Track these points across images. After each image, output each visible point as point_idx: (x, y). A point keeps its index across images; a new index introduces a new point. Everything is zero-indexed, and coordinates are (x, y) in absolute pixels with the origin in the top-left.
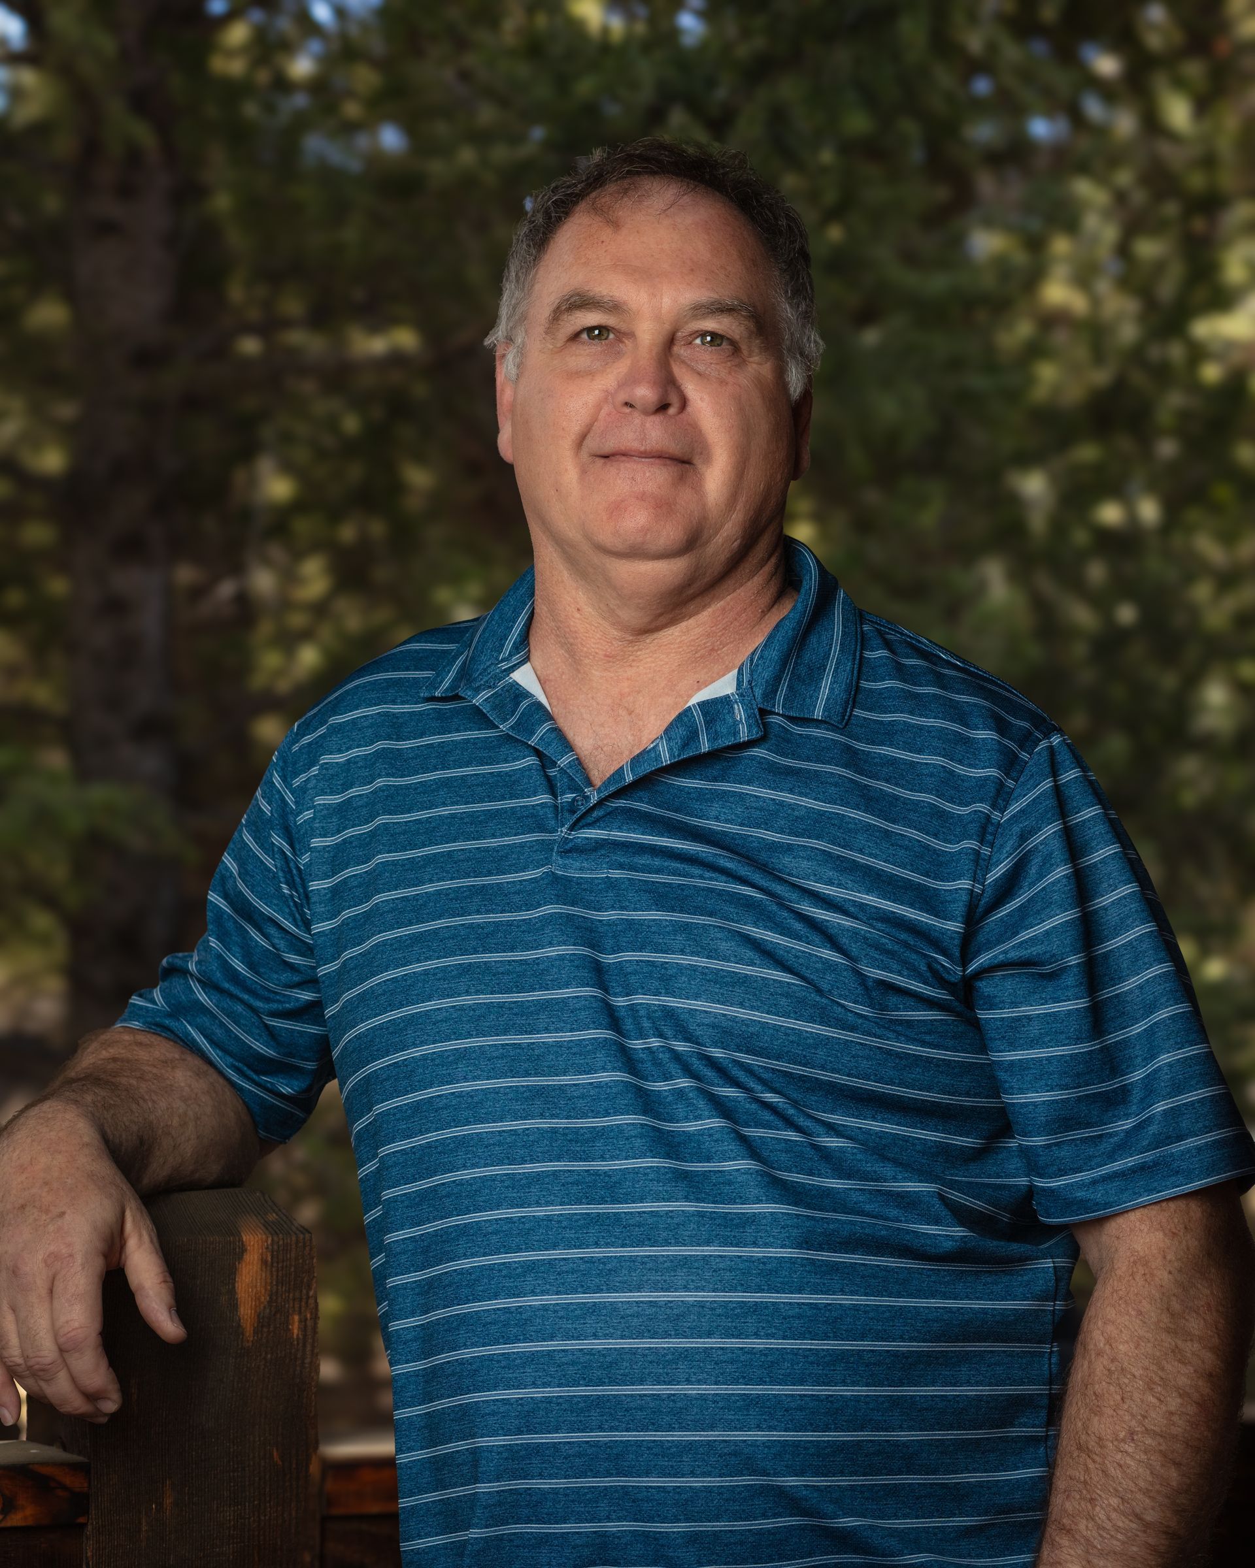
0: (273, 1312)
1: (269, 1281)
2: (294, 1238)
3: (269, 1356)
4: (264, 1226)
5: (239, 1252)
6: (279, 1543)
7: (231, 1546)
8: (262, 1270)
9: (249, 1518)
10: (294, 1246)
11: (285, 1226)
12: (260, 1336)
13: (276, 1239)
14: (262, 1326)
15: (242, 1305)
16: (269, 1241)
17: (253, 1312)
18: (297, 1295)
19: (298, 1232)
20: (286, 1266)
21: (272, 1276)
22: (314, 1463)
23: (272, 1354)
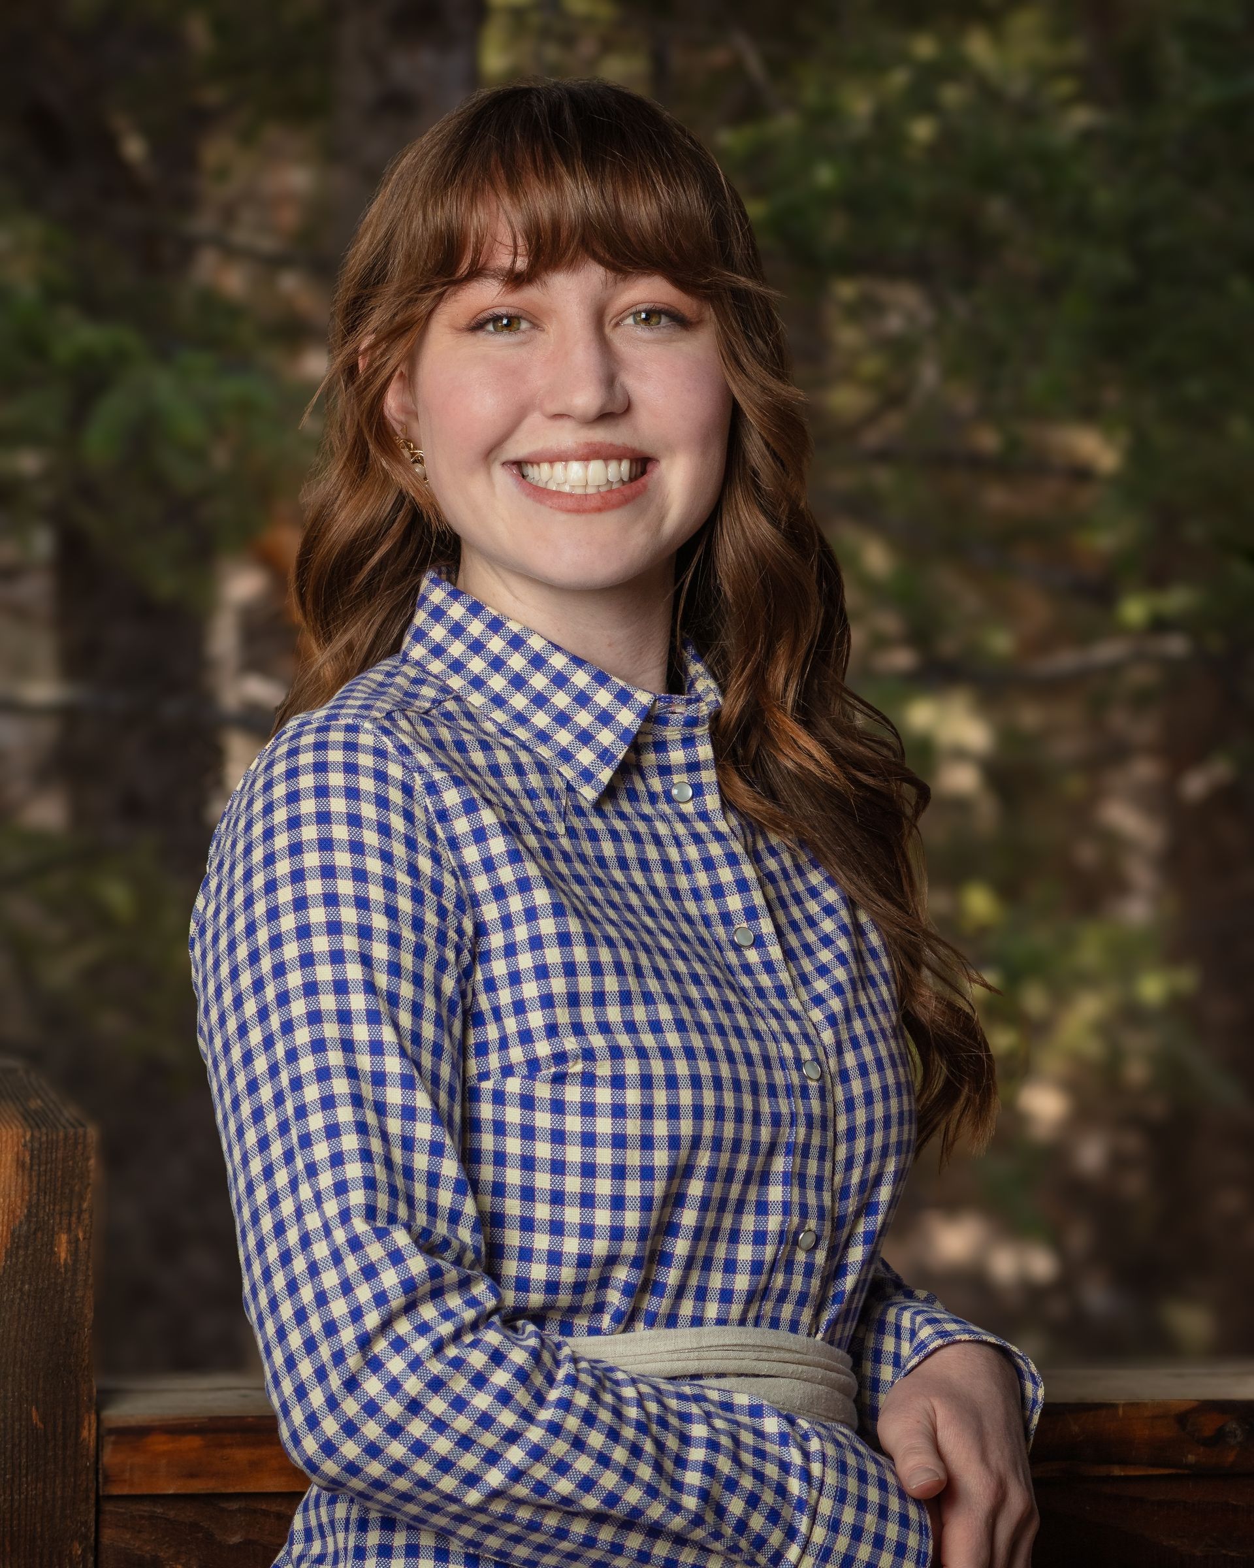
0: (32, 1230)
1: (27, 1188)
2: (61, 1134)
3: (26, 1287)
4: (24, 1115)
6: (39, 1529)
8: (17, 1175)
10: (61, 1144)
11: (51, 1116)
12: (14, 1260)
13: (37, 1134)
14: (18, 1248)
16: (28, 1138)
17: (5, 1228)
18: (66, 1207)
19: (68, 1125)
20: (51, 1170)
21: (31, 1182)
22: (87, 1427)
23: (30, 1284)
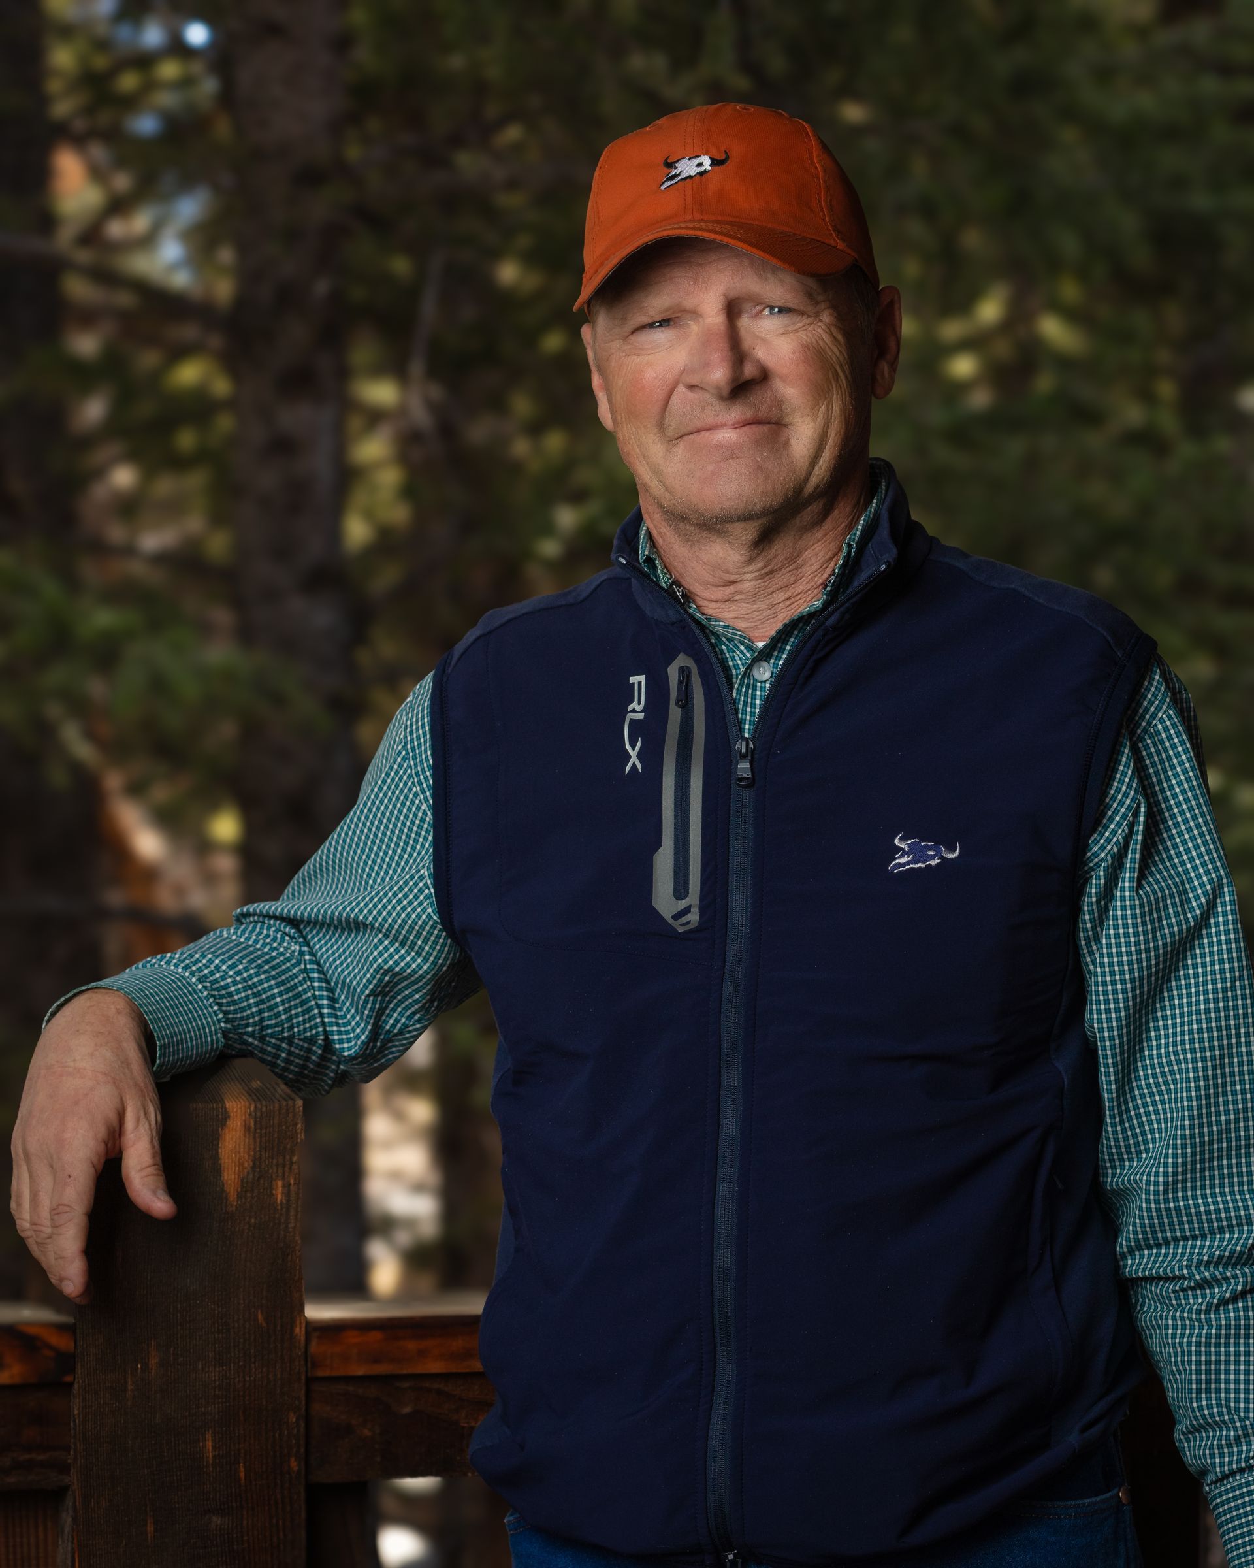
0: (256, 1178)
1: (252, 1146)
2: (277, 1105)
3: (253, 1221)
4: (248, 1093)
5: (223, 1118)
6: (264, 1403)
7: (217, 1406)
8: (245, 1136)
9: (234, 1379)
10: (277, 1113)
11: (268, 1093)
12: (243, 1200)
13: (259, 1106)
14: (246, 1191)
15: (226, 1171)
16: (252, 1109)
17: (236, 1177)
18: (281, 1160)
19: (281, 1099)
20: (270, 1133)
21: (255, 1142)
22: (298, 1326)
23: (256, 1218)
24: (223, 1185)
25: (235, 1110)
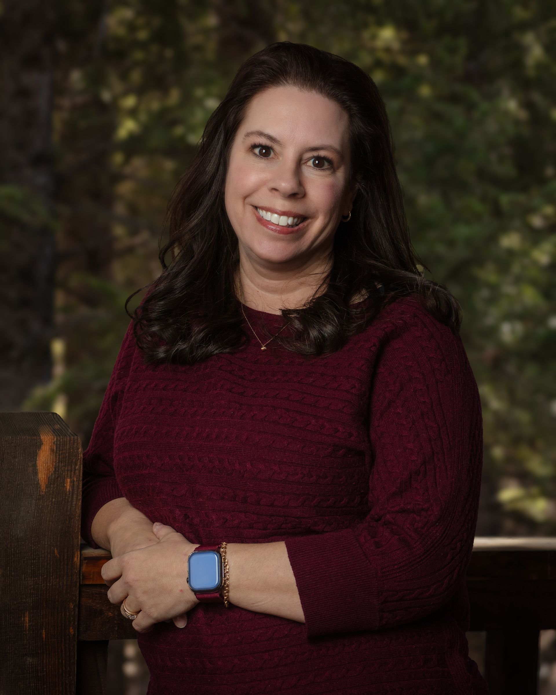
0: (56, 477)
1: (54, 460)
2: (68, 439)
3: (54, 500)
4: (53, 431)
5: (39, 445)
6: (57, 598)
7: (31, 598)
8: (51, 455)
9: (41, 584)
10: (68, 443)
11: (64, 432)
12: (49, 489)
13: (59, 438)
14: (50, 484)
15: (40, 472)
16: (55, 440)
17: (46, 476)
18: (69, 468)
19: (70, 435)
20: (64, 453)
21: (56, 458)
22: (76, 557)
23: (55, 499)
24: (38, 481)
25: (46, 440)
